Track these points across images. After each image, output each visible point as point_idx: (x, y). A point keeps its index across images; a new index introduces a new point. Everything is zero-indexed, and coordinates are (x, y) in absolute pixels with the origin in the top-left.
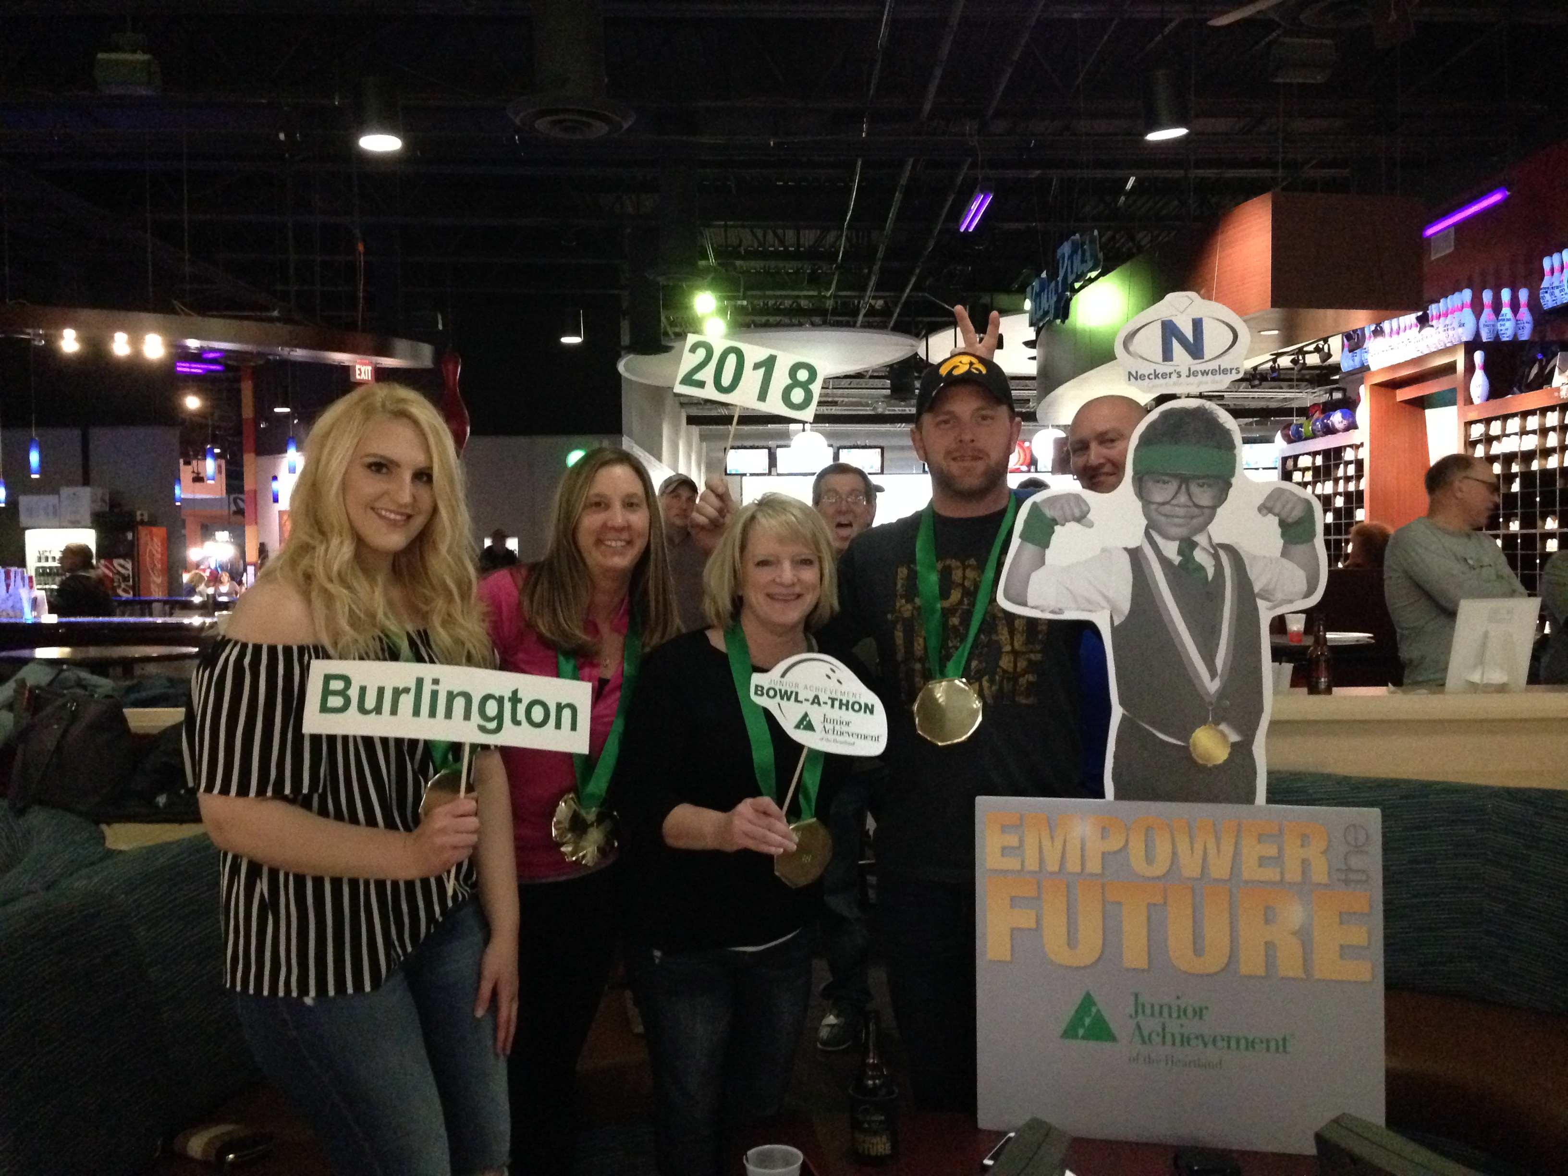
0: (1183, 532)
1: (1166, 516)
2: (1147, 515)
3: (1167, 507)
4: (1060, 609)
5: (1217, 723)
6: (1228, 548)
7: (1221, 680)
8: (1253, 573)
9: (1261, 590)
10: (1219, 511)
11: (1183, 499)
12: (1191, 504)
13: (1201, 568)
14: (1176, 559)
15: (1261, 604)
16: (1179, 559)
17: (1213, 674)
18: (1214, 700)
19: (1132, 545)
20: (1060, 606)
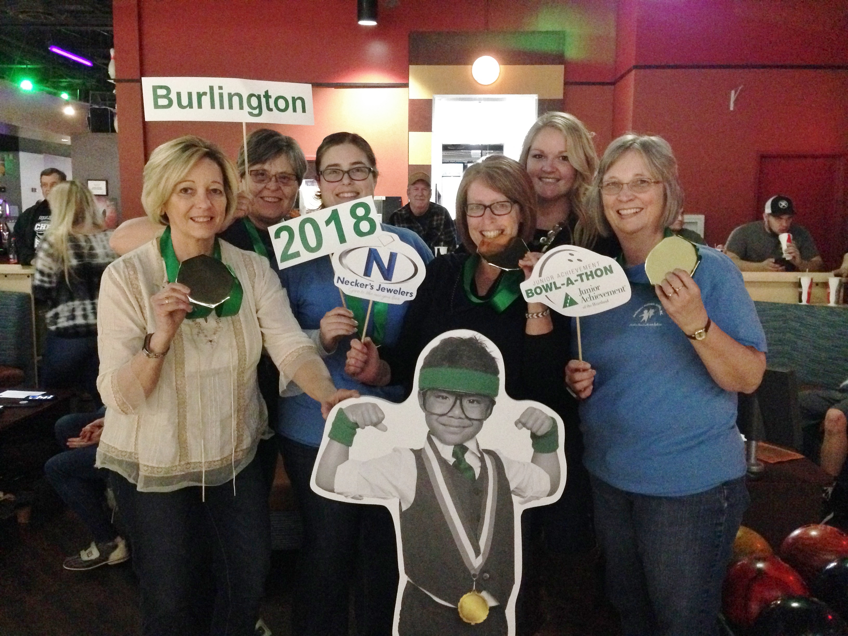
0: (456, 439)
1: (444, 425)
2: (429, 423)
3: (445, 418)
4: (360, 496)
5: (479, 591)
6: (490, 453)
7: (483, 558)
8: (509, 474)
9: (516, 488)
10: (485, 423)
11: (457, 412)
12: (463, 416)
13: (470, 468)
14: (451, 460)
15: (515, 499)
16: (454, 460)
17: (477, 552)
18: (477, 573)
19: (417, 448)
20: (360, 494)
